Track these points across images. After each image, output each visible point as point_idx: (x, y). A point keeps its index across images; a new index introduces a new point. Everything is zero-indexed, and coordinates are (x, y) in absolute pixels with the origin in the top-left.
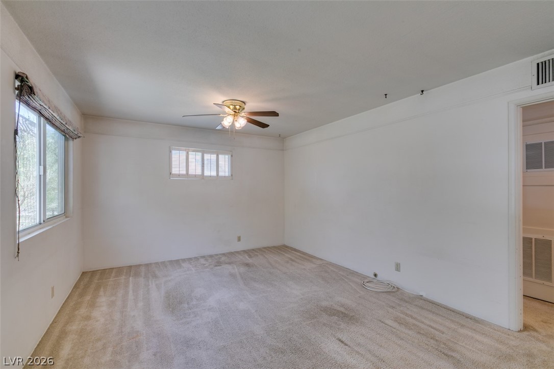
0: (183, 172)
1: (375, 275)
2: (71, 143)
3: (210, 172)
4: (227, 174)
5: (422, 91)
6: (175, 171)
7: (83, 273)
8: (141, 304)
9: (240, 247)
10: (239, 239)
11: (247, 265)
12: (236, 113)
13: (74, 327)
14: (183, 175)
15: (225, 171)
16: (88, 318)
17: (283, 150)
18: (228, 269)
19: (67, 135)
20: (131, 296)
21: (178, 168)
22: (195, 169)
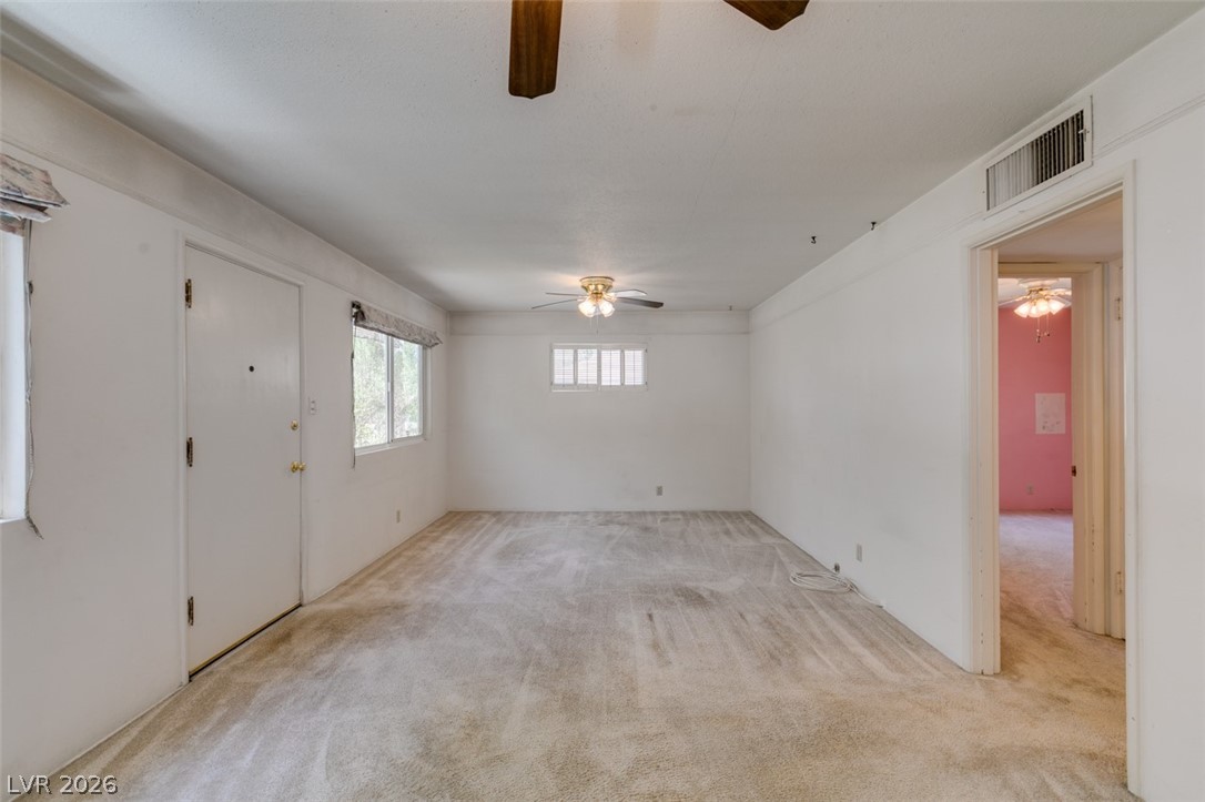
0: (570, 380)
1: (837, 568)
2: (429, 350)
3: (611, 378)
4: (639, 381)
5: (874, 223)
6: (558, 379)
7: (450, 512)
8: (477, 547)
9: (660, 504)
10: (660, 491)
11: (646, 529)
12: (597, 295)
13: (410, 553)
14: (569, 385)
15: (635, 377)
16: (424, 549)
17: (747, 333)
18: (615, 530)
19: (427, 344)
20: (475, 539)
21: (562, 375)
22: (587, 375)
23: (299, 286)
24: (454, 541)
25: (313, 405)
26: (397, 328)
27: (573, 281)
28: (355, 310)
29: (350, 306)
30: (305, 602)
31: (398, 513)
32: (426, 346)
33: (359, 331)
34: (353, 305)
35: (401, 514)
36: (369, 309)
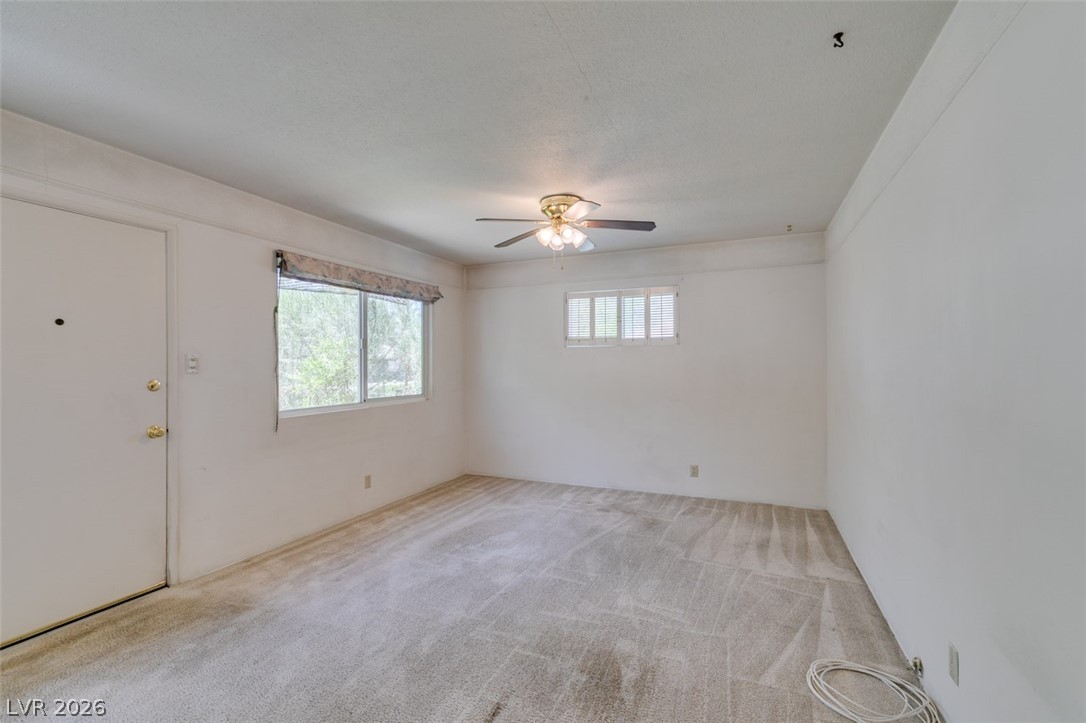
0: (586, 334)
2: (432, 306)
3: (634, 331)
4: (668, 333)
6: (573, 333)
7: (466, 475)
11: (651, 524)
14: (586, 340)
15: (664, 325)
17: (821, 262)
18: (612, 520)
19: (429, 299)
21: (578, 328)
22: (606, 328)
23: (166, 232)
24: (422, 513)
25: (193, 364)
26: (353, 279)
27: (529, 204)
28: (280, 259)
29: (270, 256)
30: (173, 581)
31: (368, 479)
32: (426, 302)
33: (285, 281)
34: (278, 256)
35: (373, 479)
36: (302, 258)
